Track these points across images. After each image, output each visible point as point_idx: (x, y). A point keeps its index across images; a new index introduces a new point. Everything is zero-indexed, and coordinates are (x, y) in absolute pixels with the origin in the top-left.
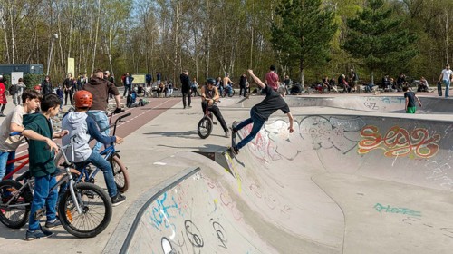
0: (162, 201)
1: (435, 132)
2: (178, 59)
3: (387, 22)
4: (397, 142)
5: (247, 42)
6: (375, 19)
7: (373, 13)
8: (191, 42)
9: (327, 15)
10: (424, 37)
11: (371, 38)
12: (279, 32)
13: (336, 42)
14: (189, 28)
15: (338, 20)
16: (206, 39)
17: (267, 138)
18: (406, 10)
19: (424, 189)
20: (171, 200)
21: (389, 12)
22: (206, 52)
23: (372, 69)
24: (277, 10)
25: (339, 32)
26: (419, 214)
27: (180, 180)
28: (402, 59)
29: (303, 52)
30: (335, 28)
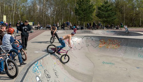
0: (36, 64)
1: (119, 41)
2: (44, 17)
3: (109, 8)
4: (109, 44)
5: (68, 12)
6: (106, 7)
7: (105, 5)
8: (49, 12)
9: (92, 5)
10: (118, 13)
11: (104, 13)
12: (77, 10)
13: (94, 14)
14: (48, 7)
15: (95, 7)
16: (54, 11)
17: (72, 43)
18: (114, 5)
19: (116, 57)
20: (39, 64)
21: (110, 5)
22: (54, 15)
23: (104, 22)
24: (77, 3)
25: (95, 11)
26: (114, 64)
27: (43, 57)
28: (113, 19)
29: (85, 17)
30: (94, 9)
